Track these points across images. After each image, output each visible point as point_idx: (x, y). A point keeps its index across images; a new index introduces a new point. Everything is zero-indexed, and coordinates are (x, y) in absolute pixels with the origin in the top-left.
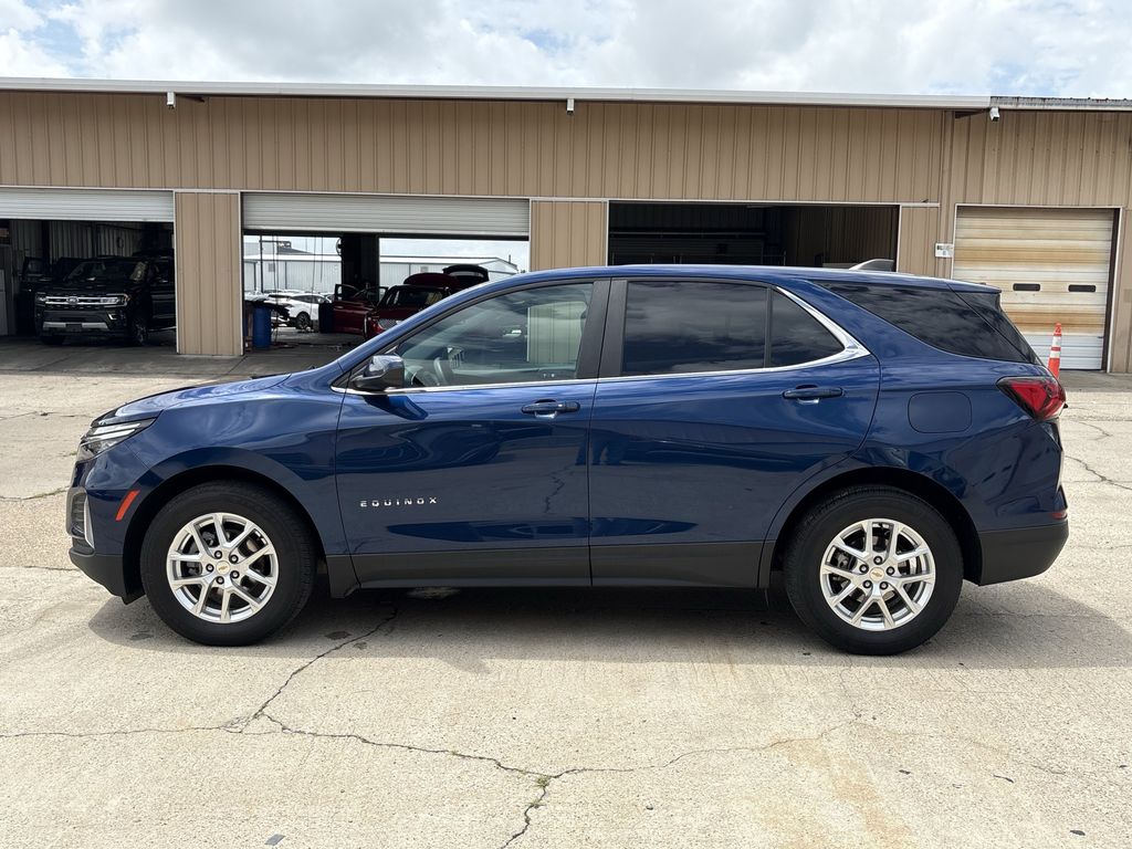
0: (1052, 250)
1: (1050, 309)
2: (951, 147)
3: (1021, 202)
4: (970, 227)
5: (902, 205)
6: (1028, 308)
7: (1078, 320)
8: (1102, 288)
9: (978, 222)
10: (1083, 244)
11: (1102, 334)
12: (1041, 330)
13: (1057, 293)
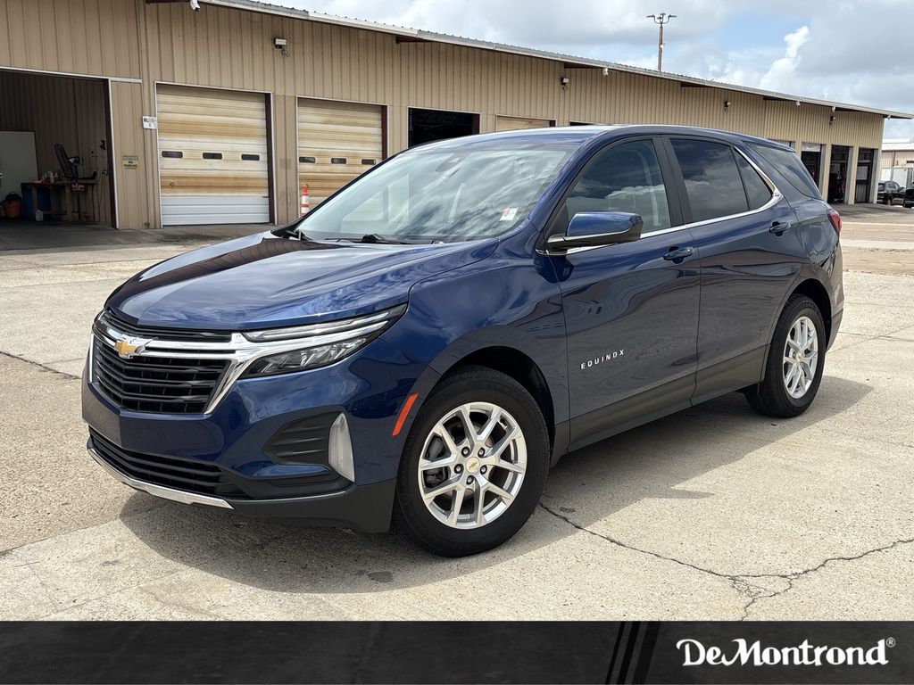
0: (226, 125)
1: (230, 174)
2: (146, 29)
3: (203, 84)
4: (165, 103)
5: (110, 79)
6: (215, 173)
7: (250, 183)
8: (263, 157)
9: (171, 98)
10: (247, 121)
11: (267, 195)
12: (228, 192)
13: (235, 160)
